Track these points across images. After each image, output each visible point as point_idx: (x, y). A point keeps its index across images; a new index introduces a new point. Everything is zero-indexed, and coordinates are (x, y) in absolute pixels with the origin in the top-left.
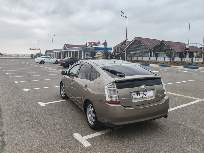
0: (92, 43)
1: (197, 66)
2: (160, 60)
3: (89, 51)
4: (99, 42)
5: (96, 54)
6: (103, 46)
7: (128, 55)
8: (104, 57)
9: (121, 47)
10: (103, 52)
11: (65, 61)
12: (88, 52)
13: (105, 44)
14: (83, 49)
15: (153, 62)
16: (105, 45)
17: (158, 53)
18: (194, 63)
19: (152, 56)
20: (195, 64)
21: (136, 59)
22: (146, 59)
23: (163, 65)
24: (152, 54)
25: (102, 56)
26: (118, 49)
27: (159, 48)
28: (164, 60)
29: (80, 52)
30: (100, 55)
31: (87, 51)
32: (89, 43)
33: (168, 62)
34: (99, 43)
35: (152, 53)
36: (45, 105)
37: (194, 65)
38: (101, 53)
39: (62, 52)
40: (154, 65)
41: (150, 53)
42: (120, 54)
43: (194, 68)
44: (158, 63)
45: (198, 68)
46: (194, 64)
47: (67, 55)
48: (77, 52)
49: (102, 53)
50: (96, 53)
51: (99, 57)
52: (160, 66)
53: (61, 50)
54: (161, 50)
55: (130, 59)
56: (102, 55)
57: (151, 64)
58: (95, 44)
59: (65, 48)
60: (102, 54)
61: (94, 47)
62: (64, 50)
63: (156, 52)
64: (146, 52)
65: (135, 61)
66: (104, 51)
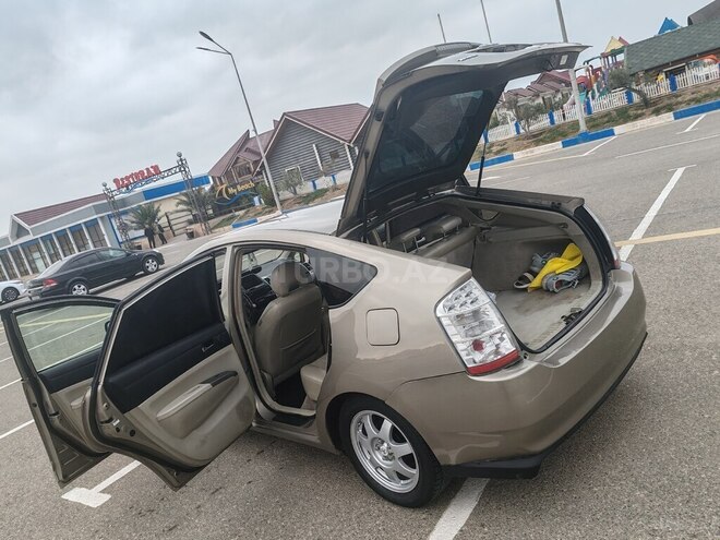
0: (127, 178)
1: (507, 153)
3: (125, 213)
4: (156, 168)
5: (160, 214)
6: (178, 178)
7: (281, 184)
8: (191, 217)
9: (236, 162)
10: (184, 198)
11: (54, 279)
12: (123, 217)
13: (182, 166)
14: (98, 209)
16: (180, 171)
18: (492, 145)
20: (499, 148)
21: (311, 190)
25: (185, 213)
26: (228, 174)
29: (92, 225)
30: (177, 212)
31: (119, 215)
32: (116, 181)
34: (157, 172)
36: (107, 497)
37: (498, 152)
38: (179, 204)
39: (14, 251)
42: (247, 186)
43: (501, 160)
45: (510, 158)
46: (495, 149)
47: (36, 255)
48: (76, 231)
49: (182, 202)
50: (158, 210)
51: (172, 222)
53: (5, 240)
55: (292, 195)
56: (183, 211)
58: (141, 177)
59: (19, 231)
60: (181, 207)
61: (138, 190)
62: (18, 236)
65: (309, 195)
66: (186, 195)
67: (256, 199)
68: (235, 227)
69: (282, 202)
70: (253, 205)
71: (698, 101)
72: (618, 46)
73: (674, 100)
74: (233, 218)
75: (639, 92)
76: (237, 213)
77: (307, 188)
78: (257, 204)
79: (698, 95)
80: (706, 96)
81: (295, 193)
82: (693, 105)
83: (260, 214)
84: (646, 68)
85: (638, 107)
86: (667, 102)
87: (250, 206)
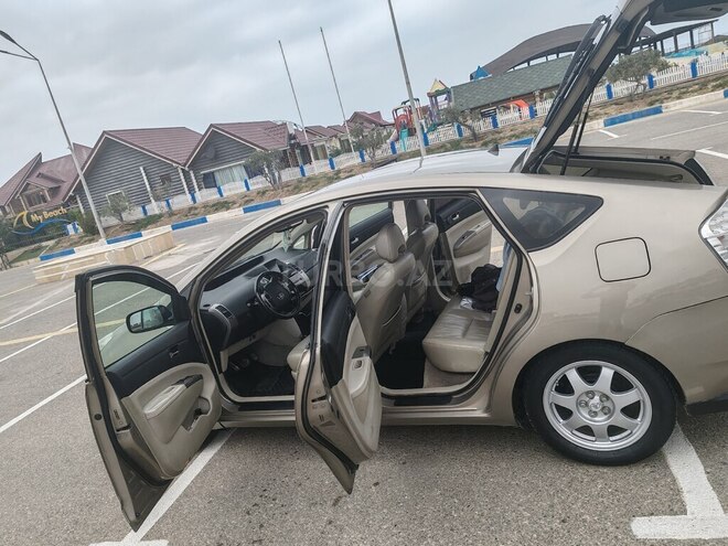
2: (233, 192)
9: (25, 190)
15: (214, 205)
17: (213, 173)
19: (196, 187)
21: (142, 216)
22: (181, 202)
23: (253, 204)
24: (194, 181)
27: (210, 154)
28: (248, 189)
33: (264, 193)
35: (192, 175)
40: (224, 215)
41: (182, 177)
44: (234, 203)
52: (246, 211)
54: (217, 159)
57: (209, 213)
63: (203, 169)
64: (166, 179)
65: (138, 222)
67: (70, 227)
68: (42, 259)
69: (105, 229)
70: (67, 234)
71: (517, 137)
72: (441, 88)
73: (497, 136)
74: (40, 249)
75: (469, 127)
76: (44, 244)
77: (137, 214)
78: (72, 232)
79: (516, 132)
80: (523, 133)
81: (121, 219)
82: (514, 140)
83: (77, 243)
84: (472, 106)
85: (469, 140)
86: (491, 137)
87: (62, 235)
